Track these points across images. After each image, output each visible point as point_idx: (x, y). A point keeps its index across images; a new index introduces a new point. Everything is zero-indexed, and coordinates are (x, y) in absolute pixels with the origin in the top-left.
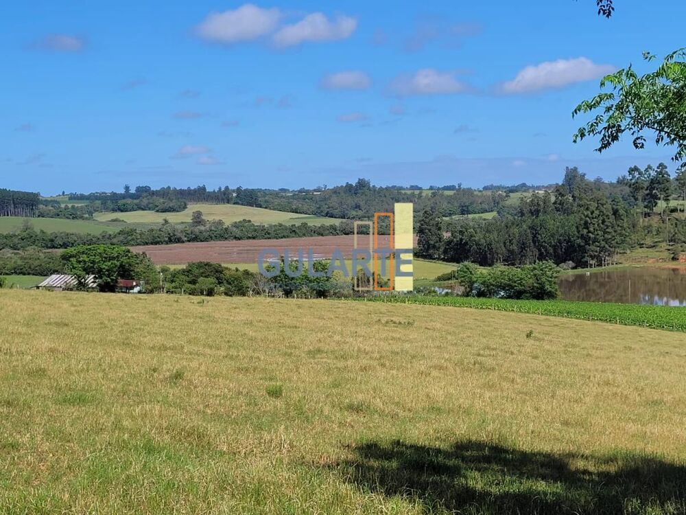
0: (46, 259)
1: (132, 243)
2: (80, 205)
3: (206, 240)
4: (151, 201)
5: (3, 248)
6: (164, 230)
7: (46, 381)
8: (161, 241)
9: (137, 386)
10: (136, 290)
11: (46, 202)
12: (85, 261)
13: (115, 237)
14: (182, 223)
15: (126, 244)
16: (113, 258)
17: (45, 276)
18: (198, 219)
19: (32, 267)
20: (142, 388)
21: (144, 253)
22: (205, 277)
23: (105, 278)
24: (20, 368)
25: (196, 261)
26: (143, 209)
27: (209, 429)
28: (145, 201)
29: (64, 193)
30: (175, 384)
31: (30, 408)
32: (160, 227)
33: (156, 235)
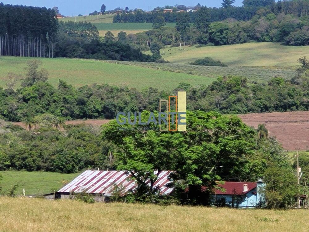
0: (72, 139)
1: (238, 106)
2: (135, 32)
6: (300, 80)
8: (295, 104)
10: (253, 200)
11: (71, 27)
12: (151, 143)
13: (204, 94)
15: (225, 109)
17: (69, 172)
19: (46, 155)
21: (261, 128)
23: (191, 177)
26: (258, 40)
28: (263, 23)
29: (103, 7)
32: (294, 74)
33: (286, 91)
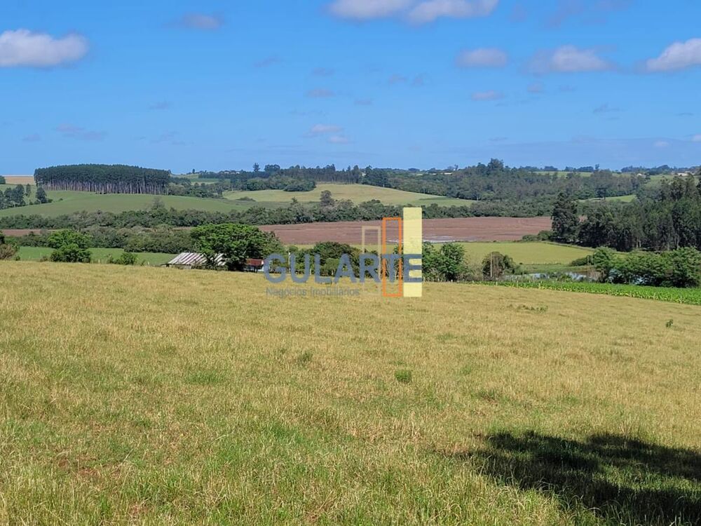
0: (176, 237)
1: (261, 221)
2: (209, 183)
3: (334, 220)
4: (280, 180)
5: (135, 225)
6: (292, 209)
7: (176, 359)
8: (289, 221)
9: (265, 367)
11: (177, 180)
12: (214, 240)
13: (244, 215)
14: (311, 202)
15: (254, 223)
16: (242, 237)
17: (175, 253)
18: (326, 198)
19: (163, 245)
20: (271, 369)
21: (272, 232)
22: (333, 257)
23: (233, 257)
24: (151, 346)
25: (324, 241)
26: (272, 188)
27: (338, 413)
28: (274, 179)
29: (194, 170)
30: (304, 366)
31: (161, 386)
32: (290, 206)
33: (285, 214)
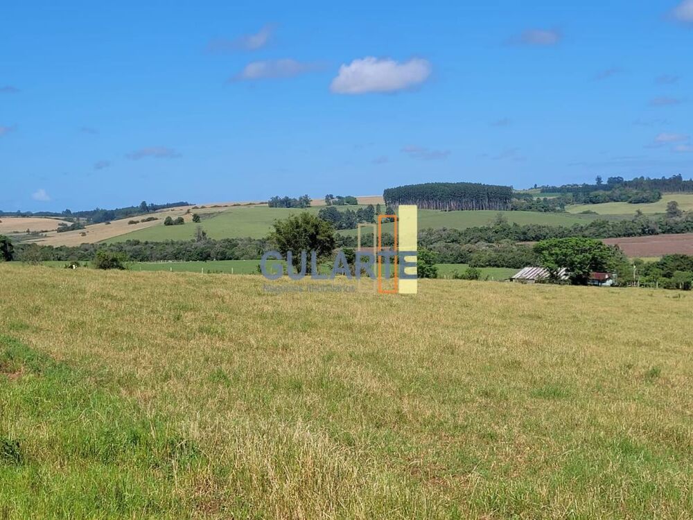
0: (519, 252)
1: (604, 235)
2: (552, 198)
3: (682, 231)
4: (623, 192)
5: (478, 241)
6: (636, 221)
7: (521, 373)
8: (634, 233)
9: (612, 382)
10: (609, 282)
11: (519, 196)
12: (557, 254)
13: (587, 229)
14: (657, 214)
15: (598, 236)
16: (585, 251)
17: (518, 268)
18: (673, 210)
19: (506, 259)
20: (617, 384)
21: (616, 246)
22: (681, 270)
23: (577, 270)
24: (496, 360)
25: (671, 253)
26: (615, 201)
27: (689, 431)
28: (617, 192)
29: (536, 185)
30: (651, 382)
31: (507, 400)
32: (634, 218)
33: (629, 227)
